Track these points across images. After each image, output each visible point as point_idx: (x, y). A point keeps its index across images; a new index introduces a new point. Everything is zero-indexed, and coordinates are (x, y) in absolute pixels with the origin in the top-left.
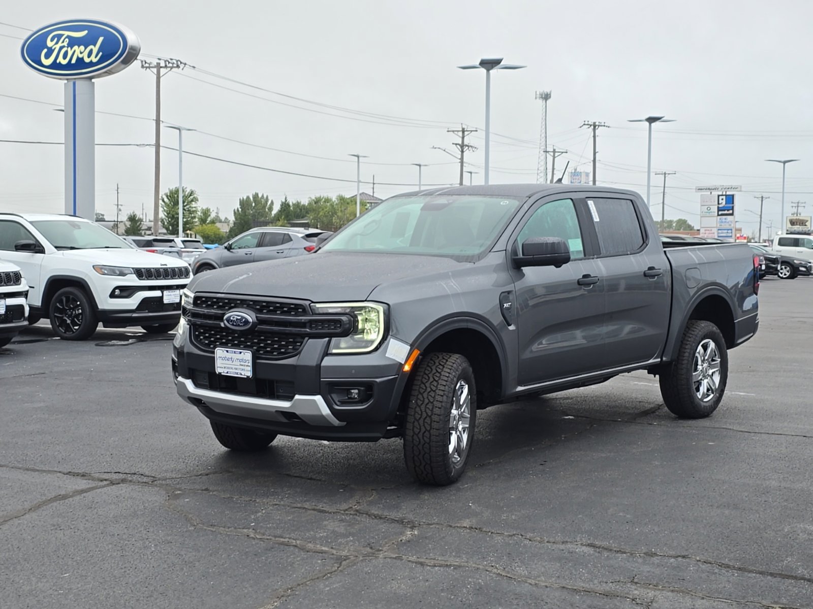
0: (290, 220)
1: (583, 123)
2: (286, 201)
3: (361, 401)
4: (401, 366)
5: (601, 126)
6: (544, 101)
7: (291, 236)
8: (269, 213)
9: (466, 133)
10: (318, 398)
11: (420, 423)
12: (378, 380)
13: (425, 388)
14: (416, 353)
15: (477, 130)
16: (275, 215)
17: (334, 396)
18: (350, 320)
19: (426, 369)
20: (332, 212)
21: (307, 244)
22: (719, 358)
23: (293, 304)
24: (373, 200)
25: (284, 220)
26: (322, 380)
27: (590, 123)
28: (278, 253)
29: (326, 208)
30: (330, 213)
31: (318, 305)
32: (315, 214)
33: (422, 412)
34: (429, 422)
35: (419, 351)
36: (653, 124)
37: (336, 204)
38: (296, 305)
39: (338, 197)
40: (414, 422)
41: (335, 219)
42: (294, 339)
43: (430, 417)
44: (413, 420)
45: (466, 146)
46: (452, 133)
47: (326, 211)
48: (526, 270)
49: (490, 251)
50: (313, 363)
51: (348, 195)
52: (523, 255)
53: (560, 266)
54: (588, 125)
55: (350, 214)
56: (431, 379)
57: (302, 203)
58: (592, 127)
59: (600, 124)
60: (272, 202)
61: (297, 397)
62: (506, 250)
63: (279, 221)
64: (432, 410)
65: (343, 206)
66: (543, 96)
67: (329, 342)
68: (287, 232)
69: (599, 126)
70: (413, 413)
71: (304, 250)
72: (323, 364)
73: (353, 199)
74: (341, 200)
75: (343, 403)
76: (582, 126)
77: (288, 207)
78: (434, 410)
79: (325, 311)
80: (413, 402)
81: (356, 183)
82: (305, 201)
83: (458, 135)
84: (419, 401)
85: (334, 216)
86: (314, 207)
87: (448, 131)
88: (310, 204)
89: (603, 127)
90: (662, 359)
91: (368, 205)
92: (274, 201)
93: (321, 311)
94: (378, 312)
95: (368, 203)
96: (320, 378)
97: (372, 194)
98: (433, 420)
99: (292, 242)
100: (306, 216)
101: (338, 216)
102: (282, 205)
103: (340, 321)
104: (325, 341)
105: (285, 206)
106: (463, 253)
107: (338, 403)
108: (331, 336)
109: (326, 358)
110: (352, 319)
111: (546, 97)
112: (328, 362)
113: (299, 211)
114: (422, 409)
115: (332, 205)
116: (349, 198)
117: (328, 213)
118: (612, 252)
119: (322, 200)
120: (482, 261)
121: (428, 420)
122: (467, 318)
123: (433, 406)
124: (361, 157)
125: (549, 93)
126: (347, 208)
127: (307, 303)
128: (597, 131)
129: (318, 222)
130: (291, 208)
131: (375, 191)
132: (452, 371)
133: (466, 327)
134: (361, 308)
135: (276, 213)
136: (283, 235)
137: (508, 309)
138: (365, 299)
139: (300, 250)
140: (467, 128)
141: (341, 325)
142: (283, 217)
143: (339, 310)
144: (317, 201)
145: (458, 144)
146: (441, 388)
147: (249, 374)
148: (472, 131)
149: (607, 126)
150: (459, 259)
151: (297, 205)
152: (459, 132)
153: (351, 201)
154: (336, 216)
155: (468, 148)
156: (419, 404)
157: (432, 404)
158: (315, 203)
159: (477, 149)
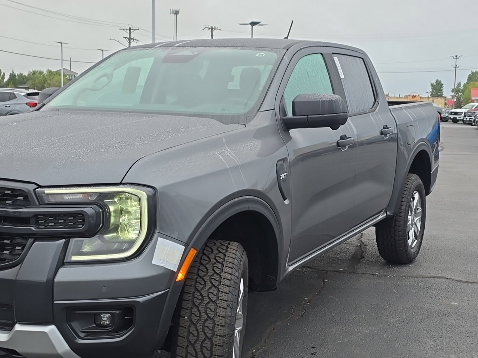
0: (16, 85)
1: (205, 27)
2: (13, 73)
3: (116, 330)
4: (174, 274)
5: (216, 29)
6: (175, 15)
7: (15, 94)
8: (2, 81)
9: (132, 31)
10: (51, 329)
11: (197, 348)
12: (141, 300)
13: (200, 297)
14: (193, 253)
15: (139, 29)
16: (6, 82)
17: (75, 325)
18: (97, 213)
19: (199, 270)
20: (44, 80)
21: (28, 100)
22: (420, 207)
23: (8, 189)
24: (71, 73)
25: (12, 85)
26: (55, 302)
27: (209, 27)
28: (6, 107)
29: (40, 78)
30: (43, 81)
31: (47, 191)
32: (33, 81)
33: (198, 332)
34: (209, 346)
35: (196, 250)
36: (254, 27)
37: (47, 75)
38: (13, 190)
39: (48, 71)
40: (188, 346)
41: (46, 85)
42: (11, 240)
43: (210, 339)
44: (186, 344)
45: (132, 39)
46: (123, 30)
47: (40, 80)
48: (293, 132)
49: (258, 111)
50: (43, 278)
51: (54, 70)
52: (294, 114)
53: (337, 128)
54: (208, 28)
55: (56, 82)
56: (209, 285)
57: (24, 75)
58: (211, 29)
59: (215, 28)
60: (4, 74)
61: (18, 327)
62: (275, 109)
63: (9, 85)
64: (213, 330)
65: (51, 77)
66: (175, 12)
67: (66, 245)
68: (13, 92)
69: (214, 29)
70: (186, 334)
71: (25, 104)
72: (58, 279)
73: (57, 72)
74: (49, 73)
75: (89, 334)
76: (205, 29)
77: (14, 77)
78: (216, 329)
79: (58, 199)
80: (186, 318)
81: (61, 61)
82: (26, 74)
83: (126, 32)
84: (193, 317)
85: (45, 83)
86: (32, 77)
87: (120, 29)
88: (29, 75)
89: (217, 30)
90: (386, 214)
91: (68, 76)
92: (5, 73)
93: (52, 200)
94: (139, 199)
95: (68, 75)
96: (53, 300)
97: (70, 70)
98: (215, 343)
99: (16, 99)
100: (26, 83)
101: (48, 83)
102: (10, 76)
103: (82, 215)
104: (59, 244)
105: (12, 76)
106: (226, 112)
107: (82, 335)
108: (68, 236)
109: (62, 270)
110: (101, 210)
111: (176, 13)
113: (22, 79)
114: (198, 328)
115: (44, 76)
116: (55, 72)
117: (42, 81)
118: (355, 110)
119: (37, 72)
120: (252, 122)
121: (207, 344)
122: (248, 197)
123: (214, 323)
124: (64, 43)
125: (178, 11)
126: (54, 77)
127: (31, 187)
128: (213, 32)
129: (35, 86)
130: (17, 78)
131: (71, 67)
132: (234, 270)
133: (247, 209)
134: (112, 195)
135: (7, 81)
136: (10, 94)
137: (284, 180)
138: (119, 182)
139: (23, 105)
140: (132, 28)
141: (84, 220)
142: (11, 83)
143: (79, 198)
144: (34, 73)
145: (127, 38)
146: (223, 298)
148: (135, 30)
149: (219, 30)
150: (224, 119)
151: (21, 75)
152: (127, 30)
153: (57, 74)
154: (46, 83)
155: (133, 41)
156: (195, 321)
157: (213, 320)
158: (33, 74)
159: (139, 41)
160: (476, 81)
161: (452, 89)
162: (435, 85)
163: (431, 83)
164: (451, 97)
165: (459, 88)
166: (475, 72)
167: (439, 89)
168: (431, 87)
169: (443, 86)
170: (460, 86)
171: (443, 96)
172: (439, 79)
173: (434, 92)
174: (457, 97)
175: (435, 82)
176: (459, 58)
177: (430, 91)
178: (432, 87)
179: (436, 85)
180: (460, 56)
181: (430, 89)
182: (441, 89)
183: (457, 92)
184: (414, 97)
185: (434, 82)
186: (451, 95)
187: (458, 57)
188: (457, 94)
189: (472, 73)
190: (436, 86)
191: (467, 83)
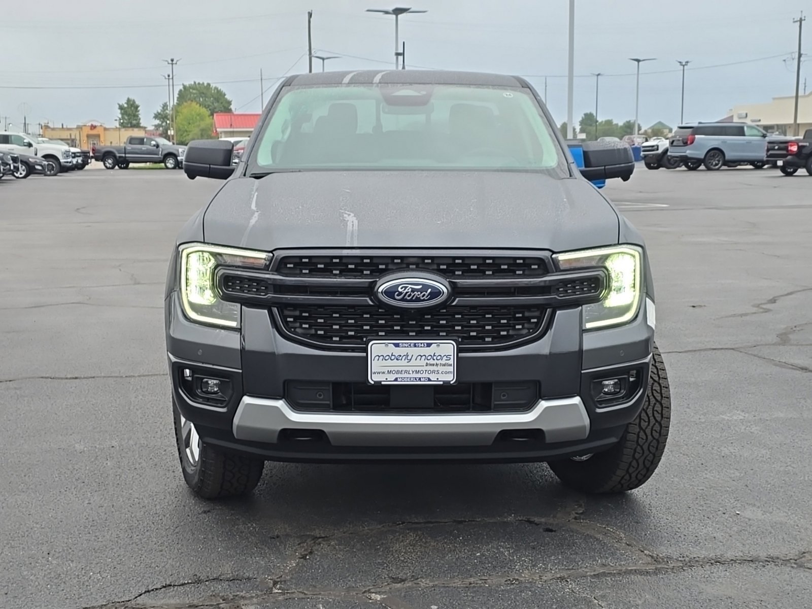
10: (579, 401)
11: (648, 413)
23: (520, 258)
26: (582, 372)
38: (526, 258)
42: (522, 313)
50: (575, 346)
61: (545, 404)
67: (581, 313)
94: (634, 260)
96: (582, 369)
104: (577, 312)
108: (581, 303)
109: (584, 338)
112: (590, 342)
127: (548, 254)
138: (617, 242)
147: (451, 378)
160: (192, 101)
161: (155, 114)
162: (125, 108)
163: (119, 104)
164: (153, 128)
165: (165, 113)
166: (188, 85)
167: (133, 115)
168: (119, 111)
169: (139, 109)
170: (167, 109)
171: (141, 125)
172: (132, 97)
173: (126, 120)
174: (164, 127)
175: (126, 102)
176: (176, 64)
177: (118, 117)
178: (121, 111)
179: (128, 107)
180: (177, 61)
181: (118, 114)
182: (137, 113)
183: (164, 119)
184: (93, 128)
185: (124, 103)
186: (154, 124)
187: (174, 62)
188: (162, 122)
189: (185, 87)
190: (127, 109)
191: (178, 104)
